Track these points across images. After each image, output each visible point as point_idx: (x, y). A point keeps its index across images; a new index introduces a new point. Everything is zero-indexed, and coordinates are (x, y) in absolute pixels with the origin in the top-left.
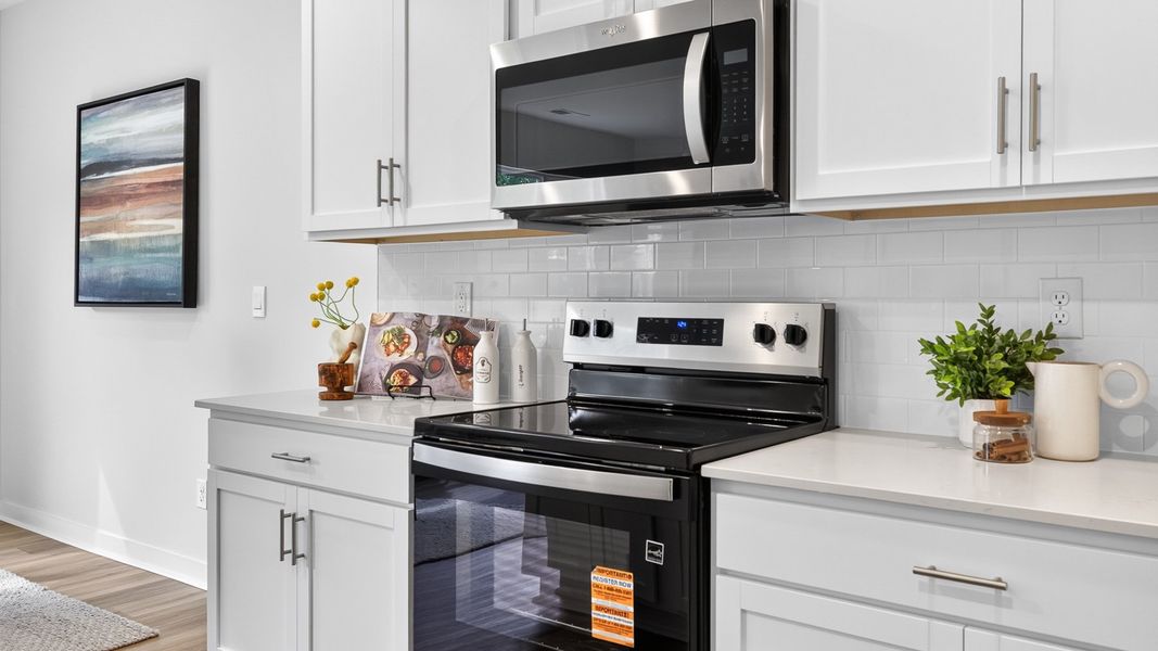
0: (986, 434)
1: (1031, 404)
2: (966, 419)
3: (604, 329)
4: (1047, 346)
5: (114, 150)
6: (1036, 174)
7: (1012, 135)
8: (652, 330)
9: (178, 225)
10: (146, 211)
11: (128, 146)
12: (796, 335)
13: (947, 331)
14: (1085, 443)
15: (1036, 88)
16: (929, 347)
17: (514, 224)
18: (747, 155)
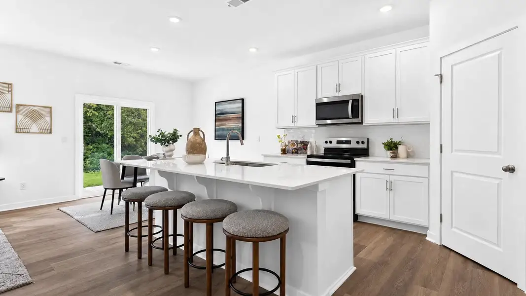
0: (392, 155)
1: (398, 151)
2: (389, 153)
3: (331, 142)
4: (400, 143)
5: (224, 111)
6: (398, 120)
7: (395, 116)
8: (339, 142)
9: (240, 125)
10: (232, 122)
11: (228, 110)
12: (363, 143)
13: (386, 141)
14: (405, 156)
15: (398, 110)
16: (383, 143)
17: (317, 126)
18: (358, 117)
